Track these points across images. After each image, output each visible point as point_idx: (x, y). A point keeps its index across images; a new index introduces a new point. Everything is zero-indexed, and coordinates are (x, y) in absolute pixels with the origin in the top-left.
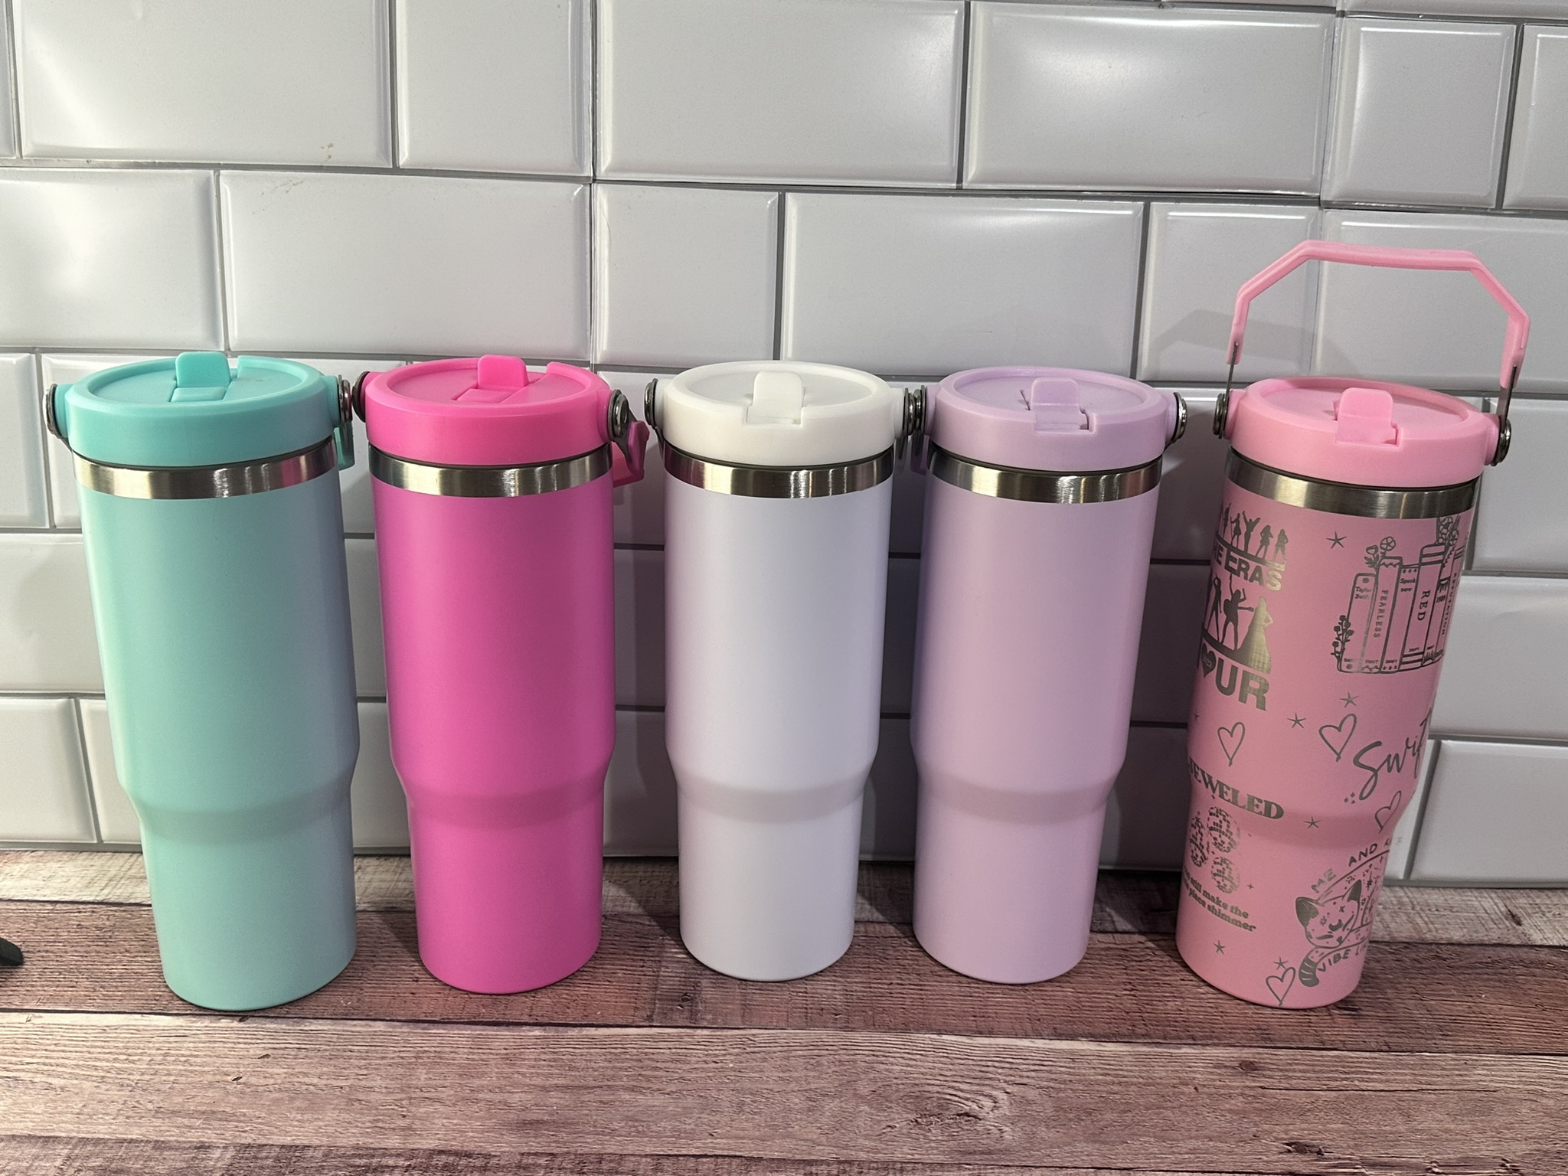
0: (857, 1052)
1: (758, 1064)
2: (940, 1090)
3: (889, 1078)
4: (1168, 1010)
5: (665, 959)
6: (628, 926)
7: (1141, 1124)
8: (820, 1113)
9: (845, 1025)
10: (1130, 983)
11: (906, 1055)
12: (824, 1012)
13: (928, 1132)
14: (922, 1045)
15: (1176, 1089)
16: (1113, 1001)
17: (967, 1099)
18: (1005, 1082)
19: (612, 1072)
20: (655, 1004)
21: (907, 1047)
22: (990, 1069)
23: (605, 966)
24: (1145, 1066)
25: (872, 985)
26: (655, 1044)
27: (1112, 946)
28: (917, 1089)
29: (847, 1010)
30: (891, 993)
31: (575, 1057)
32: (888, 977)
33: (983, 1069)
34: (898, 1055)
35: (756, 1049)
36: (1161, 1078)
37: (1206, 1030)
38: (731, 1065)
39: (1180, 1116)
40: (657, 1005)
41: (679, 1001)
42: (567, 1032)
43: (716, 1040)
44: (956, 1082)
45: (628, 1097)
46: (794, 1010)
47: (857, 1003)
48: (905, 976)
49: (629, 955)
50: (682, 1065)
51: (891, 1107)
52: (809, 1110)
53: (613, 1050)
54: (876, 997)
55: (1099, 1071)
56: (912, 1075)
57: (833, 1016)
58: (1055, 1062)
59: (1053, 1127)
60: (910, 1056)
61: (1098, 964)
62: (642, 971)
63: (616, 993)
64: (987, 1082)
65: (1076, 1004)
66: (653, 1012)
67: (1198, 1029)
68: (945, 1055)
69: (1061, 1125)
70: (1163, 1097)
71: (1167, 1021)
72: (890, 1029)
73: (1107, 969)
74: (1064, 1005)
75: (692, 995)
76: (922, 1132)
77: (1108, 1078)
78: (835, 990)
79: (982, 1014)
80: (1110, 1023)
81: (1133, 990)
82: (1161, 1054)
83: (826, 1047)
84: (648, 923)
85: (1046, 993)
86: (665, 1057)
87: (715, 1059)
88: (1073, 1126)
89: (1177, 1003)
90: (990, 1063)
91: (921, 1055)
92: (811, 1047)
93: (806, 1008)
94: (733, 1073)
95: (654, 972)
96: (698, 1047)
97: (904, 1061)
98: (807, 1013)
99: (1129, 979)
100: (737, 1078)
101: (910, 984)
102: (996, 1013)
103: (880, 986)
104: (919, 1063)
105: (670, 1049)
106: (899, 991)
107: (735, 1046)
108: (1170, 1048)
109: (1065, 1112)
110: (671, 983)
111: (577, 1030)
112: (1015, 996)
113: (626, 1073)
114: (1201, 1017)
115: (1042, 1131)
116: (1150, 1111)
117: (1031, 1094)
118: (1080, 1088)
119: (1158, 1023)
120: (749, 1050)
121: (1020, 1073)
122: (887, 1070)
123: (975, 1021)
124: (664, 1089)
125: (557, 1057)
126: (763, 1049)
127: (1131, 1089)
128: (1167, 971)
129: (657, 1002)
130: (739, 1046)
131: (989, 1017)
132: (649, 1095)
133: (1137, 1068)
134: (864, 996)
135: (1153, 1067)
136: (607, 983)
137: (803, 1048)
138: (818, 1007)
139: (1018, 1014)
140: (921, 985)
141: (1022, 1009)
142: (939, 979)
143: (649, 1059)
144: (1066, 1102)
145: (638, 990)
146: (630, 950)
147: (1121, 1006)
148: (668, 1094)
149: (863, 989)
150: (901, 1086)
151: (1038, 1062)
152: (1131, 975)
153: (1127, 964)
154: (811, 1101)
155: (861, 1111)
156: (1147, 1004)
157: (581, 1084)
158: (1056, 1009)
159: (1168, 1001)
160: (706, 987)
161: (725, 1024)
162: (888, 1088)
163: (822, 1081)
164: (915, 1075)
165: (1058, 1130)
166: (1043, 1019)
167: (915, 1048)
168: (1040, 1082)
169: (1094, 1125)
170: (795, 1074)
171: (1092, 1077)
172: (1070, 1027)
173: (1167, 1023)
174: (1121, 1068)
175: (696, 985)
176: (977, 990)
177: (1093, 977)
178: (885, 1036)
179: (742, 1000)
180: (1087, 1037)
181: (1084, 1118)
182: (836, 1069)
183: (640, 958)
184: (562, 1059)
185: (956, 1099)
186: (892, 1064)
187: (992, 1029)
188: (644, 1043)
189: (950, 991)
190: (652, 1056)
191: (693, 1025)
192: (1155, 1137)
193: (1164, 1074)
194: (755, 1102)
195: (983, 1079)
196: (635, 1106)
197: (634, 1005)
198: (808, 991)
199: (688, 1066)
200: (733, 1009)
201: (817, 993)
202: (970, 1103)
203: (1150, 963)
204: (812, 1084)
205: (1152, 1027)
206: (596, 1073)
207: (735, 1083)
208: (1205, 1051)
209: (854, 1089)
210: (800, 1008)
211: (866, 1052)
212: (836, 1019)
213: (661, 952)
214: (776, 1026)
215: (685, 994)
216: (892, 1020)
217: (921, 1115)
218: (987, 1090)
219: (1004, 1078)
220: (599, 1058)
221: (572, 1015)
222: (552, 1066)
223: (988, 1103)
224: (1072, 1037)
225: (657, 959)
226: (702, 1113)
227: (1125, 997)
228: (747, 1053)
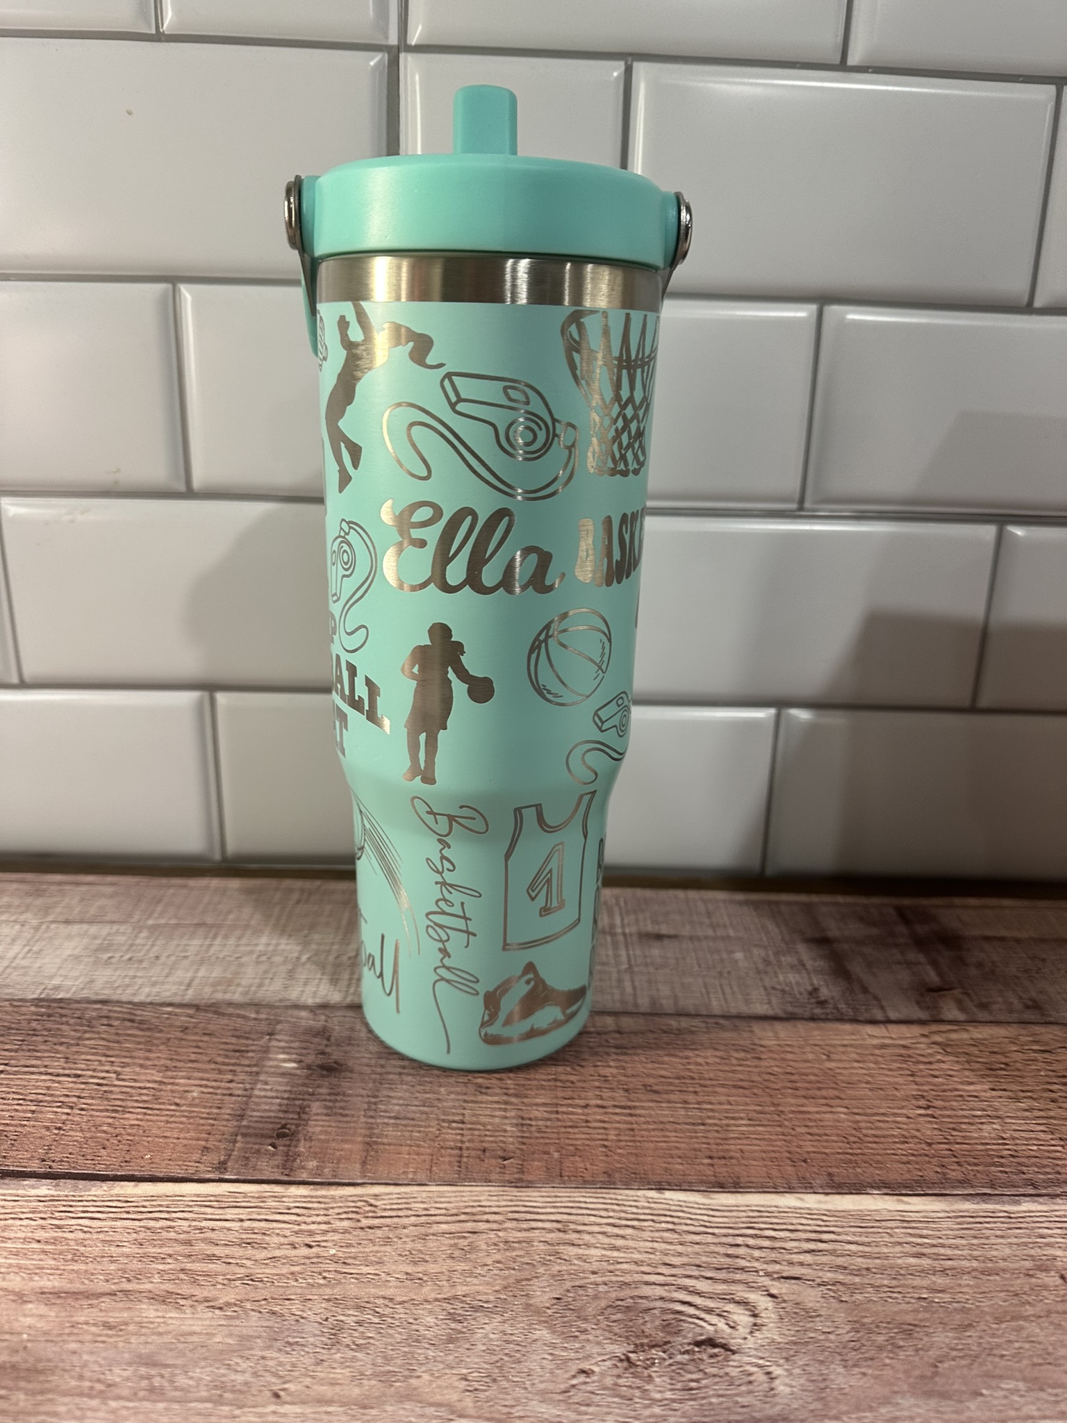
0: (534, 1224)
1: (376, 1248)
2: (664, 1294)
3: (584, 1272)
4: (986, 1138)
5: (266, 1069)
6: (225, 1021)
7: (995, 1352)
8: (467, 1346)
9: (517, 1176)
10: (923, 1097)
11: (609, 1229)
12: (487, 1154)
13: (648, 1383)
14: (635, 1210)
15: (1034, 1280)
16: (905, 1126)
17: (709, 1311)
18: (768, 1274)
19: (140, 1266)
20: (235, 1142)
21: (611, 1214)
22: (741, 1251)
23: (177, 1081)
24: (975, 1237)
25: (560, 1109)
26: (220, 1211)
27: (887, 1041)
28: (626, 1293)
29: (522, 1150)
30: (587, 1121)
31: (88, 1236)
32: (583, 1095)
33: (731, 1251)
34: (596, 1229)
35: (376, 1222)
36: (1004, 1260)
37: (1048, 1170)
38: (333, 1252)
39: (1053, 1334)
40: (238, 1145)
41: (271, 1137)
42: (89, 1190)
43: (316, 1205)
44: (689, 1277)
45: (152, 1314)
46: (443, 1151)
47: (537, 1138)
48: (606, 1094)
49: (216, 1063)
50: (255, 1252)
51: (584, 1331)
52: (451, 1340)
53: (151, 1224)
54: (565, 1127)
55: (908, 1248)
56: (619, 1266)
57: (500, 1161)
58: (839, 1234)
59: (855, 1366)
60: (616, 1231)
61: (874, 1069)
62: (229, 1088)
63: (182, 1123)
64: (738, 1277)
65: (854, 1132)
66: (230, 1155)
67: (1036, 1169)
68: (671, 1226)
69: (866, 1359)
70: (1017, 1295)
71: (989, 1155)
72: (585, 1182)
73: (887, 1076)
74: (838, 1135)
75: (293, 1127)
76: (638, 1382)
77: (925, 1262)
78: (506, 1118)
79: (721, 1154)
80: (908, 1163)
81: (928, 1107)
82: (992, 1215)
83: (485, 1217)
84: (253, 1016)
85: (809, 1116)
86: (232, 1237)
87: (308, 1240)
88: (887, 1361)
89: (995, 1126)
90: (739, 1240)
91: (633, 1227)
92: (463, 1217)
93: (461, 1149)
94: (332, 1267)
95: (246, 1090)
96: (286, 1218)
97: (607, 1240)
98: (461, 1156)
99: (919, 1090)
100: (340, 1276)
101: (615, 1106)
102: (742, 1151)
103: (570, 1109)
104: (630, 1243)
105: (242, 1220)
106: (599, 1117)
107: (343, 1216)
108: (1004, 1203)
109: (870, 1332)
110: (267, 1107)
111: (105, 1186)
112: (766, 1123)
113: (161, 1267)
114: (1035, 1148)
115: (840, 1377)
116: (1003, 1326)
117: (811, 1297)
118: (886, 1282)
119: (976, 1161)
120: (365, 1222)
121: (788, 1257)
122: (579, 1258)
123: (712, 1165)
124: (216, 1299)
125: (60, 1234)
126: (388, 1221)
127: (963, 1282)
128: (967, 1077)
129: (239, 1138)
130: (350, 1216)
131: (731, 1158)
132: (189, 1311)
133: (963, 1242)
134: (547, 1127)
135: (987, 1238)
136: (173, 1107)
137: (449, 1218)
138: (478, 1145)
139: (774, 1152)
140: (630, 1108)
141: (779, 1143)
142: (655, 1097)
143: (203, 1240)
144: (867, 1310)
145: (215, 1119)
146: (219, 1055)
147: (917, 1134)
148: (220, 1308)
149: (546, 1115)
150: (602, 1288)
151: (813, 1236)
152: (922, 1085)
153: (914, 1068)
154: (455, 1320)
155: (535, 1340)
156: (954, 1129)
157: (82, 1288)
158: (827, 1141)
159: (982, 1123)
160: (317, 1114)
161: (335, 1176)
162: (581, 1292)
163: (475, 1281)
164: (625, 1266)
165: (863, 1370)
166: (811, 1159)
167: (623, 1215)
168: (821, 1274)
169: (921, 1358)
170: (432, 1268)
171: (899, 1261)
172: (851, 1170)
173: (989, 1160)
174: (940, 1241)
175: (303, 1110)
176: (711, 1114)
177: (871, 1090)
178: (579, 1196)
179: (366, 1136)
180: (878, 1188)
181: (901, 1343)
182: (498, 1257)
183: (231, 1068)
184: (66, 1239)
185: (692, 1311)
186: (588, 1246)
187: (738, 1177)
188: (203, 1210)
189: (672, 1116)
190: (210, 1235)
191: (286, 1178)
192: (1024, 1380)
193: (1007, 1251)
194: (359, 1323)
195: (731, 1270)
196: (160, 1334)
197: (203, 1143)
198: (467, 1119)
199: (264, 1254)
200: (351, 1151)
201: (479, 1123)
202: (713, 1319)
203: (943, 1066)
204: (459, 1287)
205: (970, 1168)
206: (113, 1267)
207: (333, 1287)
208: (1056, 1207)
209: (527, 1295)
210: (452, 1149)
211: (547, 1225)
212: (504, 1167)
213: (262, 1059)
214: (412, 1180)
215: (284, 1127)
216: (588, 1166)
217: (636, 1345)
218: (741, 1292)
219: (765, 1266)
220: (126, 1237)
221: (108, 1161)
222: (44, 1252)
223: (742, 1317)
224: (857, 1188)
225: (255, 1069)
226: (269, 1347)
227: (922, 1119)
228: (362, 1228)
